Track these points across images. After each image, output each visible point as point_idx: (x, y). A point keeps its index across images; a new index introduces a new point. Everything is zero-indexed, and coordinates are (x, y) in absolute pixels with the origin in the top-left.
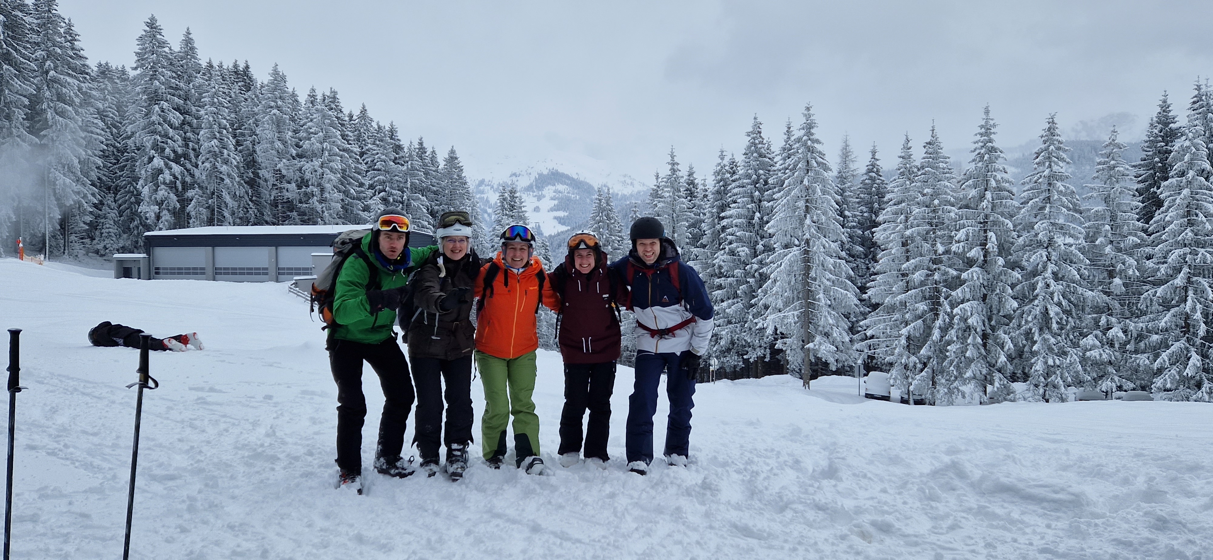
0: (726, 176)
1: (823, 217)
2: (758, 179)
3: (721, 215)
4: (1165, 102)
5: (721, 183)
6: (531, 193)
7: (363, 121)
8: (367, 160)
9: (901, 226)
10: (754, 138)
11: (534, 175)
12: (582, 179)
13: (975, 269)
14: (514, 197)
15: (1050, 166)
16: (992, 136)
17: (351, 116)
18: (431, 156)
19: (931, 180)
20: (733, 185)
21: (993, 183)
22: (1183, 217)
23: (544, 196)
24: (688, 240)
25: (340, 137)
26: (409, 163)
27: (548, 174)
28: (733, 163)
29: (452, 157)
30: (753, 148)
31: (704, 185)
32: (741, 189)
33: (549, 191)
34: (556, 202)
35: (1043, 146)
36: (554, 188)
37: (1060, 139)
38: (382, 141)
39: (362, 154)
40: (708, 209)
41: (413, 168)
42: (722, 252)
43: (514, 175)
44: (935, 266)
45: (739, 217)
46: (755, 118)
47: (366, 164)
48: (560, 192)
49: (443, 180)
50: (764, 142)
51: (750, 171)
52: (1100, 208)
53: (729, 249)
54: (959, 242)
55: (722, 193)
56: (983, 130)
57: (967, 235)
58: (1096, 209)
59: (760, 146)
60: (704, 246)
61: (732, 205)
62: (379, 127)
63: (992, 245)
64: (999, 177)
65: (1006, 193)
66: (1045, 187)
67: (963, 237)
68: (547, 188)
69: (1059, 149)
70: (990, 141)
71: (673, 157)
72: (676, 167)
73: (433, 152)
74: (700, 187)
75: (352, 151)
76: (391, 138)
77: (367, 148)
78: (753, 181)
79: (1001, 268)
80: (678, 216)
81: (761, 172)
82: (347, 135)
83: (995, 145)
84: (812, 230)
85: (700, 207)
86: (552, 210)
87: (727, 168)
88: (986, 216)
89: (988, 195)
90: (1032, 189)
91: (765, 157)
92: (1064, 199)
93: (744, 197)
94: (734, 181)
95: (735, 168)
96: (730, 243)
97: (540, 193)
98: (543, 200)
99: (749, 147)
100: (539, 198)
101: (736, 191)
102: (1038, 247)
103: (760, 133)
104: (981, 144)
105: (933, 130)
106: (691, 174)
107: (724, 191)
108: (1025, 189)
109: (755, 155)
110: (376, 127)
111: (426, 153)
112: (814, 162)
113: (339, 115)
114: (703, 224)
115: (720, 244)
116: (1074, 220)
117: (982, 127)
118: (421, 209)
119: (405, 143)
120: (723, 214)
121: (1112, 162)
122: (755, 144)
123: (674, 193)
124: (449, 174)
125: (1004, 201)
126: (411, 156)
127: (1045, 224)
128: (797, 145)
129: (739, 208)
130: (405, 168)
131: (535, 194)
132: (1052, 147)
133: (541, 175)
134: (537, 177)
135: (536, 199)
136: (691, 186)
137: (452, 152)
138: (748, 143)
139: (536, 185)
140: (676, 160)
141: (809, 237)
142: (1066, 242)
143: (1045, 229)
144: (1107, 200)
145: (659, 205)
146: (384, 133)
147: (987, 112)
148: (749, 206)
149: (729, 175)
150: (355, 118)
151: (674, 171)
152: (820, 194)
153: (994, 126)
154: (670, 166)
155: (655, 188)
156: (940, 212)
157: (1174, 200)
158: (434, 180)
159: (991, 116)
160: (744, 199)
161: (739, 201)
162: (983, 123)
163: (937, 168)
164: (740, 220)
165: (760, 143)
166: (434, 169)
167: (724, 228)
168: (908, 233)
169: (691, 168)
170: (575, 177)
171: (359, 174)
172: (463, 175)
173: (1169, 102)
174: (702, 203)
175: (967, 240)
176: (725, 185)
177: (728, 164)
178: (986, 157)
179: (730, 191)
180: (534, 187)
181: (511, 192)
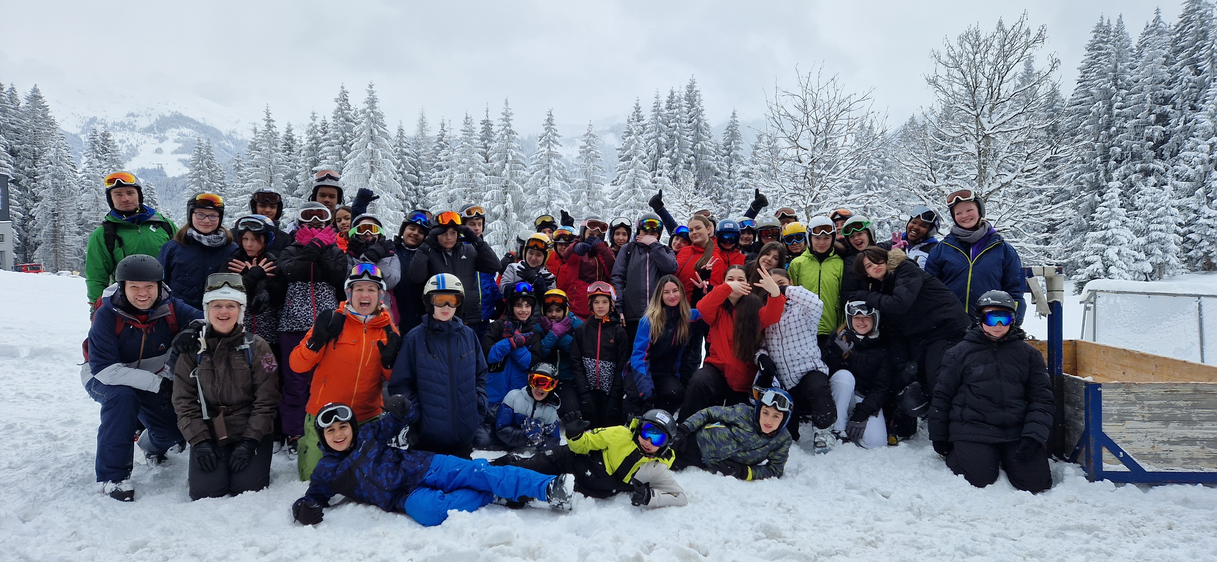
0: (317, 135)
2: (345, 140)
3: (313, 169)
4: (637, 105)
5: (313, 141)
6: (152, 135)
9: (446, 186)
10: (340, 104)
11: (155, 116)
12: (208, 124)
13: (498, 221)
14: (107, 140)
15: (549, 147)
16: (510, 122)
18: (9, 93)
19: (468, 152)
20: (324, 143)
21: (510, 158)
22: (629, 188)
23: (167, 139)
24: (284, 190)
27: (171, 117)
28: (325, 124)
29: (35, 96)
30: (339, 113)
31: (301, 142)
32: (330, 148)
33: (172, 133)
34: (180, 145)
35: (544, 132)
36: (177, 131)
37: (555, 128)
43: (132, 115)
46: (342, 87)
48: (184, 135)
49: (26, 118)
50: (351, 108)
51: (337, 133)
52: (580, 180)
54: (487, 201)
55: (314, 149)
56: (504, 117)
57: (493, 195)
58: (578, 180)
59: (346, 112)
60: (300, 196)
61: (322, 161)
63: (509, 204)
64: (514, 153)
65: (520, 165)
66: (546, 162)
67: (490, 197)
68: (170, 131)
69: (555, 135)
70: (509, 125)
71: (268, 114)
72: (272, 123)
73: (12, 89)
74: (298, 143)
78: (341, 142)
79: (515, 221)
81: (347, 134)
83: (513, 128)
85: (296, 161)
86: (176, 152)
87: (319, 128)
88: (507, 182)
89: (507, 166)
90: (537, 163)
91: (352, 121)
92: (557, 172)
93: (333, 155)
94: (325, 140)
95: (326, 129)
97: (162, 135)
98: (166, 142)
99: (336, 112)
100: (162, 140)
101: (325, 149)
103: (347, 100)
104: (503, 127)
106: (289, 131)
107: (317, 148)
108: (533, 163)
109: (342, 119)
111: (2, 89)
114: (297, 177)
116: (564, 187)
117: (503, 114)
120: (315, 169)
121: (589, 147)
122: (343, 110)
123: (270, 147)
124: (32, 113)
125: (519, 171)
127: (545, 189)
129: (328, 164)
131: (156, 135)
132: (550, 133)
133: (162, 117)
134: (158, 118)
135: (157, 141)
136: (289, 141)
137: (35, 90)
138: (336, 108)
139: (158, 128)
140: (272, 117)
143: (544, 193)
145: (256, 157)
147: (507, 103)
148: (338, 163)
149: (322, 135)
151: (269, 127)
153: (511, 114)
154: (266, 123)
155: (253, 141)
156: (474, 177)
157: (625, 176)
158: (14, 118)
159: (510, 106)
160: (332, 157)
161: (328, 157)
162: (504, 112)
163: (472, 143)
165: (346, 109)
166: (13, 106)
168: (451, 192)
169: (289, 125)
170: (201, 121)
172: (49, 114)
174: (298, 157)
175: (493, 199)
176: (317, 143)
177: (320, 124)
178: (506, 137)
179: (321, 148)
180: (155, 129)
181: (104, 135)
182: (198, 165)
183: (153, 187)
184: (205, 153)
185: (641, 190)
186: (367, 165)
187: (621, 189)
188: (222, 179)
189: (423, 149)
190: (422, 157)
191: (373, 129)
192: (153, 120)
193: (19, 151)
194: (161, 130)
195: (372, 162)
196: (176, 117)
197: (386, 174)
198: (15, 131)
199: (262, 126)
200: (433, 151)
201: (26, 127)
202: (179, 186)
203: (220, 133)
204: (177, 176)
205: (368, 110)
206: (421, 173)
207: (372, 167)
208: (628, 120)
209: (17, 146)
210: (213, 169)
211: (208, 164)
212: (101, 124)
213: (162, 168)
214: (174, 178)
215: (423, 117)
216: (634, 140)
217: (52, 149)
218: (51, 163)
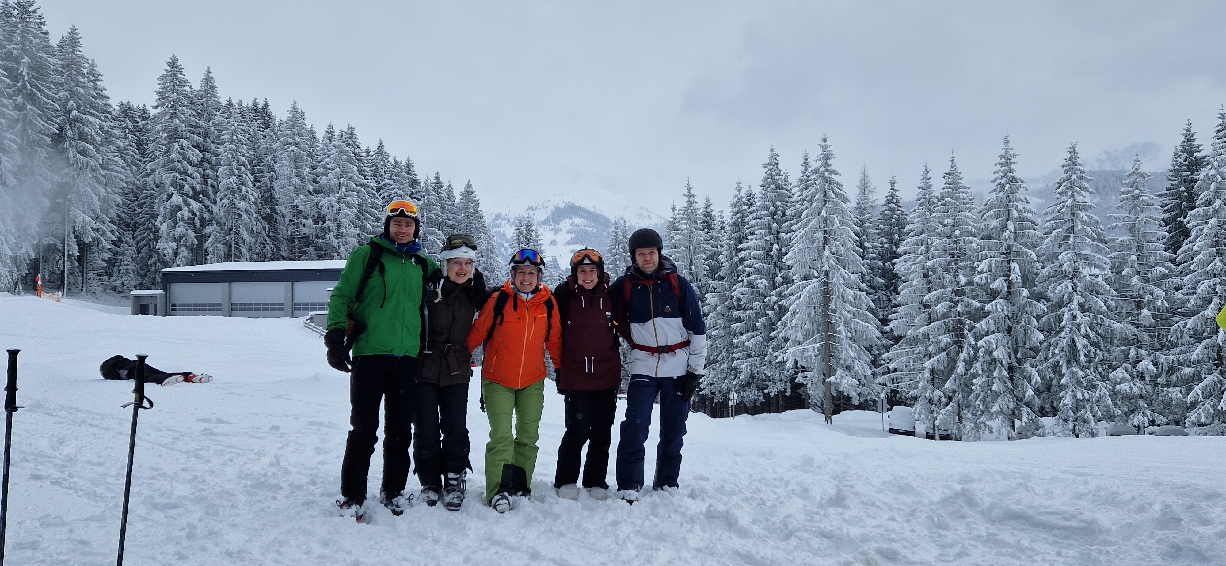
0: (743, 208)
1: (842, 248)
2: (776, 211)
3: (739, 247)
4: (1188, 130)
5: (739, 215)
6: (548, 227)
7: (380, 157)
8: (384, 195)
9: (922, 257)
10: (771, 170)
11: (551, 208)
12: (598, 212)
13: (999, 300)
14: (530, 230)
15: (1073, 196)
16: (1012, 166)
17: (368, 152)
18: (447, 191)
19: (952, 210)
20: (751, 217)
21: (1015, 214)
22: (1212, 246)
23: (561, 230)
24: (705, 273)
25: (357, 173)
26: (426, 197)
27: (565, 208)
28: (750, 195)
29: (468, 192)
30: (770, 180)
31: (721, 217)
32: (759, 221)
33: (566, 224)
34: (573, 235)
35: (1065, 176)
36: (570, 221)
37: (1082, 168)
38: (398, 176)
39: (379, 189)
40: (726, 240)
41: (429, 203)
42: (741, 284)
43: (531, 208)
44: (957, 298)
45: (757, 248)
46: (772, 150)
47: (383, 198)
48: (576, 225)
49: (460, 214)
50: (782, 173)
51: (767, 203)
52: (1125, 238)
53: (748, 281)
54: (981, 273)
55: (739, 224)
56: (1003, 160)
57: (990, 266)
58: (1121, 239)
59: (777, 177)
60: (722, 278)
61: (749, 237)
62: (396, 163)
63: (1016, 276)
64: (1021, 207)
65: (1028, 224)
66: (1068, 217)
67: (986, 268)
68: (564, 222)
69: (1081, 178)
70: (1011, 171)
71: (689, 189)
72: (692, 199)
73: (450, 186)
74: (718, 219)
75: (369, 187)
76: (408, 173)
77: (384, 183)
78: (771, 213)
79: (1026, 300)
80: (695, 248)
81: (779, 203)
82: (364, 171)
83: (1016, 174)
84: (831, 261)
85: (717, 239)
86: (569, 243)
87: (744, 200)
88: (1009, 247)
89: (1011, 225)
90: (1055, 219)
91: (782, 188)
92: (1088, 229)
93: (761, 229)
94: (751, 213)
95: (752, 200)
96: (749, 275)
97: (557, 226)
98: (560, 233)
99: (766, 179)
100: (556, 232)
101: (753, 222)
102: (1063, 278)
103: (777, 164)
104: (1001, 174)
105: (953, 161)
106: (707, 206)
107: (742, 222)
108: (1048, 219)
109: (772, 186)
110: (393, 162)
111: (442, 187)
112: (831, 193)
113: (357, 151)
114: (721, 257)
115: (738, 276)
116: (1099, 250)
117: (1002, 157)
118: (437, 243)
119: (421, 178)
120: (740, 246)
121: (1136, 192)
122: (772, 176)
123: (690, 225)
124: (465, 208)
125: (1027, 231)
126: (427, 190)
127: (1070, 254)
128: (815, 176)
129: (756, 240)
130: (422, 202)
131: (551, 227)
132: (1074, 177)
133: (557, 209)
134: (554, 210)
135: (552, 232)
136: (708, 218)
137: (469, 186)
138: (765, 175)
139: (553, 219)
140: (693, 192)
141: (828, 268)
142: (1093, 273)
143: (1069, 260)
144: (1132, 230)
145: (676, 237)
146: (401, 168)
147: (1007, 142)
148: (767, 238)
149: (746, 207)
150: (372, 153)
151: (690, 203)
152: (838, 225)
153: (1014, 155)
154: (686, 199)
155: (672, 220)
156: (962, 243)
157: (1202, 230)
158: (451, 214)
159: (1011, 145)
160: (761, 231)
161: (756, 232)
162: (1003, 153)
163: (957, 198)
164: (758, 252)
165: (779, 174)
166: (450, 203)
167: (742, 260)
168: (929, 264)
169: (708, 200)
170: (592, 210)
171: (376, 208)
172: (479, 209)
173: (1193, 131)
174: (719, 235)
175: (990, 271)
176: (743, 217)
177: (744, 196)
178: (1007, 187)
179: (747, 223)
180: (551, 221)
181: (527, 225)
186: (819, 235)
191: (827, 190)
192: (549, 212)
194: (556, 222)
195: (825, 232)
196: (570, 207)
199: (682, 203)
200: (881, 217)
201: (460, 223)
205: (822, 169)
207: (825, 237)
215: (865, 177)
217: (484, 242)
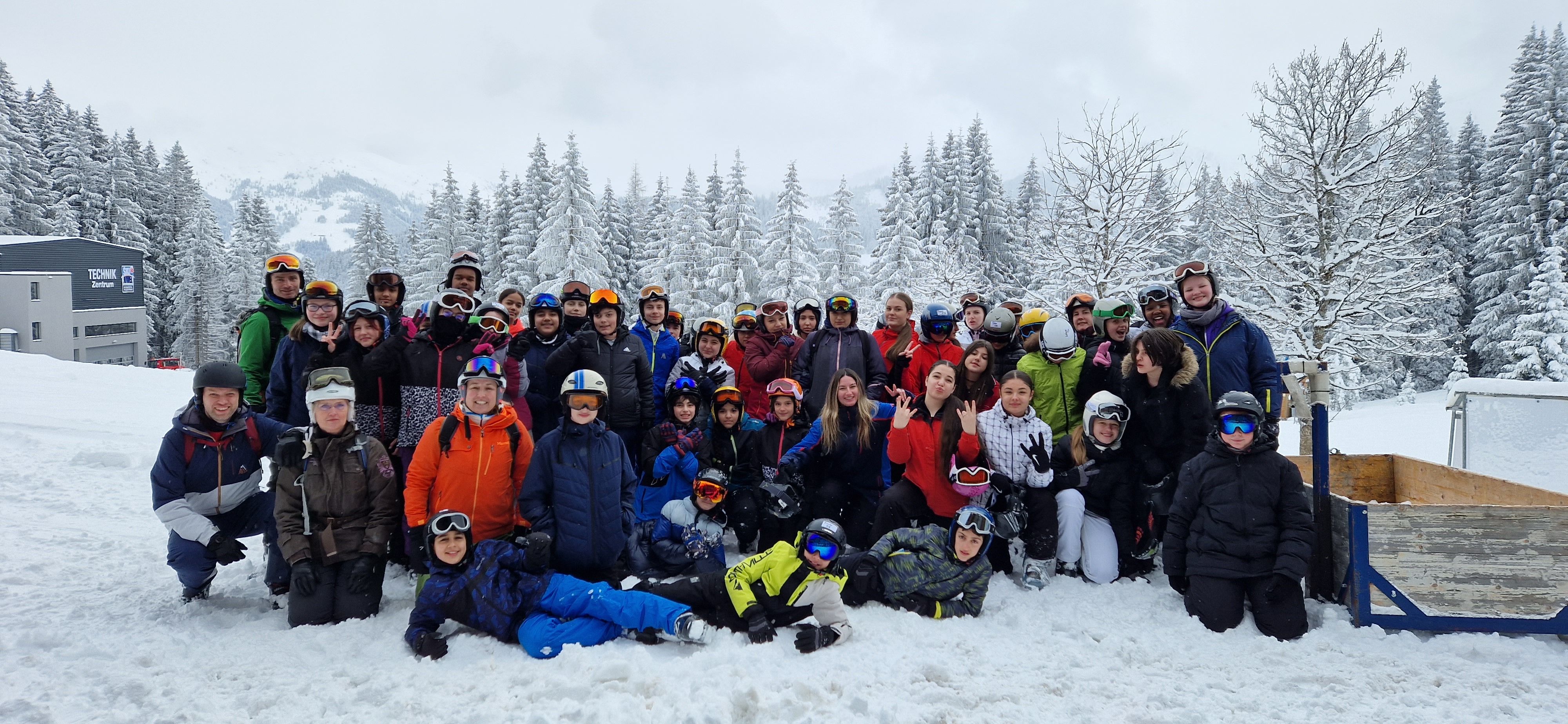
0: (507, 199)
2: (541, 204)
3: (502, 240)
4: (906, 153)
5: (503, 206)
6: (314, 200)
7: (48, 103)
10: (536, 160)
12: (381, 186)
13: (727, 303)
14: (259, 208)
15: (791, 210)
16: (742, 178)
17: (30, 95)
18: (146, 152)
19: (690, 217)
20: (516, 209)
21: (742, 223)
23: (332, 204)
26: (114, 159)
27: (337, 178)
28: (517, 184)
29: (176, 156)
30: (534, 171)
31: (488, 206)
32: (523, 214)
33: (338, 198)
34: (347, 212)
35: (785, 190)
36: (344, 195)
37: (798, 184)
38: (74, 130)
39: (44, 145)
40: (490, 231)
41: (119, 166)
43: (291, 176)
44: (693, 300)
45: (521, 243)
46: (538, 139)
47: (50, 157)
48: (352, 200)
49: (165, 182)
51: (531, 195)
52: (831, 250)
53: (511, 277)
54: (712, 277)
55: (504, 216)
56: (735, 172)
57: (720, 271)
58: (827, 250)
59: (542, 169)
61: (513, 231)
62: (70, 113)
63: (740, 281)
64: (747, 218)
65: (755, 233)
66: (786, 229)
67: (716, 273)
68: (335, 194)
69: (798, 193)
70: (741, 183)
71: (449, 174)
72: (453, 184)
73: (150, 147)
74: (485, 208)
75: (27, 142)
76: (88, 127)
77: (52, 137)
78: (536, 206)
80: (456, 239)
81: (544, 196)
82: (20, 121)
83: (745, 186)
84: (576, 261)
85: (482, 230)
86: (342, 221)
87: (510, 190)
88: (738, 254)
89: (738, 234)
90: (776, 230)
91: (549, 181)
92: (801, 241)
93: (526, 222)
94: (517, 204)
95: (519, 190)
96: (512, 270)
97: (326, 200)
98: (330, 209)
99: (530, 170)
100: (325, 206)
101: (517, 215)
102: (780, 284)
103: (544, 155)
104: (733, 185)
105: (715, 166)
106: (475, 193)
107: (507, 214)
108: (770, 229)
109: (537, 178)
110: (65, 111)
111: (138, 147)
112: (577, 192)
113: (8, 94)
115: (502, 271)
116: (809, 259)
117: (734, 168)
119: (108, 133)
120: (504, 240)
122: (538, 167)
123: (451, 214)
124: (172, 176)
125: (752, 240)
126: (115, 150)
129: (520, 234)
132: (792, 192)
136: (475, 207)
137: (177, 148)
138: (530, 165)
139: (321, 191)
140: (454, 177)
141: (572, 269)
143: (785, 268)
144: (838, 242)
145: (435, 226)
146: (77, 120)
147: (738, 155)
148: (531, 232)
149: (513, 198)
150: (35, 97)
151: (451, 189)
153: (743, 168)
154: (446, 184)
155: (431, 206)
156: (697, 248)
158: (152, 182)
159: (741, 159)
160: (525, 225)
161: (520, 226)
163: (695, 205)
164: (522, 247)
165: (544, 165)
166: (150, 168)
167: (506, 254)
168: (668, 267)
169: (475, 187)
170: (372, 183)
172: (193, 177)
173: (909, 154)
174: (484, 226)
175: (720, 276)
176: (508, 208)
177: (511, 185)
178: (737, 197)
179: (512, 215)
180: (318, 192)
181: (256, 201)
182: (365, 237)
183: (313, 264)
184: (374, 222)
185: (908, 262)
186: (565, 234)
187: (882, 261)
188: (394, 253)
189: (635, 214)
190: (634, 224)
191: (573, 189)
192: (316, 182)
193: (156, 222)
194: (325, 194)
195: (571, 231)
196: (343, 177)
197: (589, 245)
198: (153, 198)
199: (442, 190)
200: (648, 216)
201: (166, 193)
202: (345, 262)
203: (396, 198)
204: (342, 250)
205: (568, 167)
206: (633, 243)
207: (571, 237)
208: (894, 173)
209: (156, 216)
210: (384, 241)
211: (377, 235)
212: (255, 187)
213: (325, 240)
214: (339, 252)
215: (636, 174)
216: (899, 198)
217: (195, 219)
218: (194, 236)
